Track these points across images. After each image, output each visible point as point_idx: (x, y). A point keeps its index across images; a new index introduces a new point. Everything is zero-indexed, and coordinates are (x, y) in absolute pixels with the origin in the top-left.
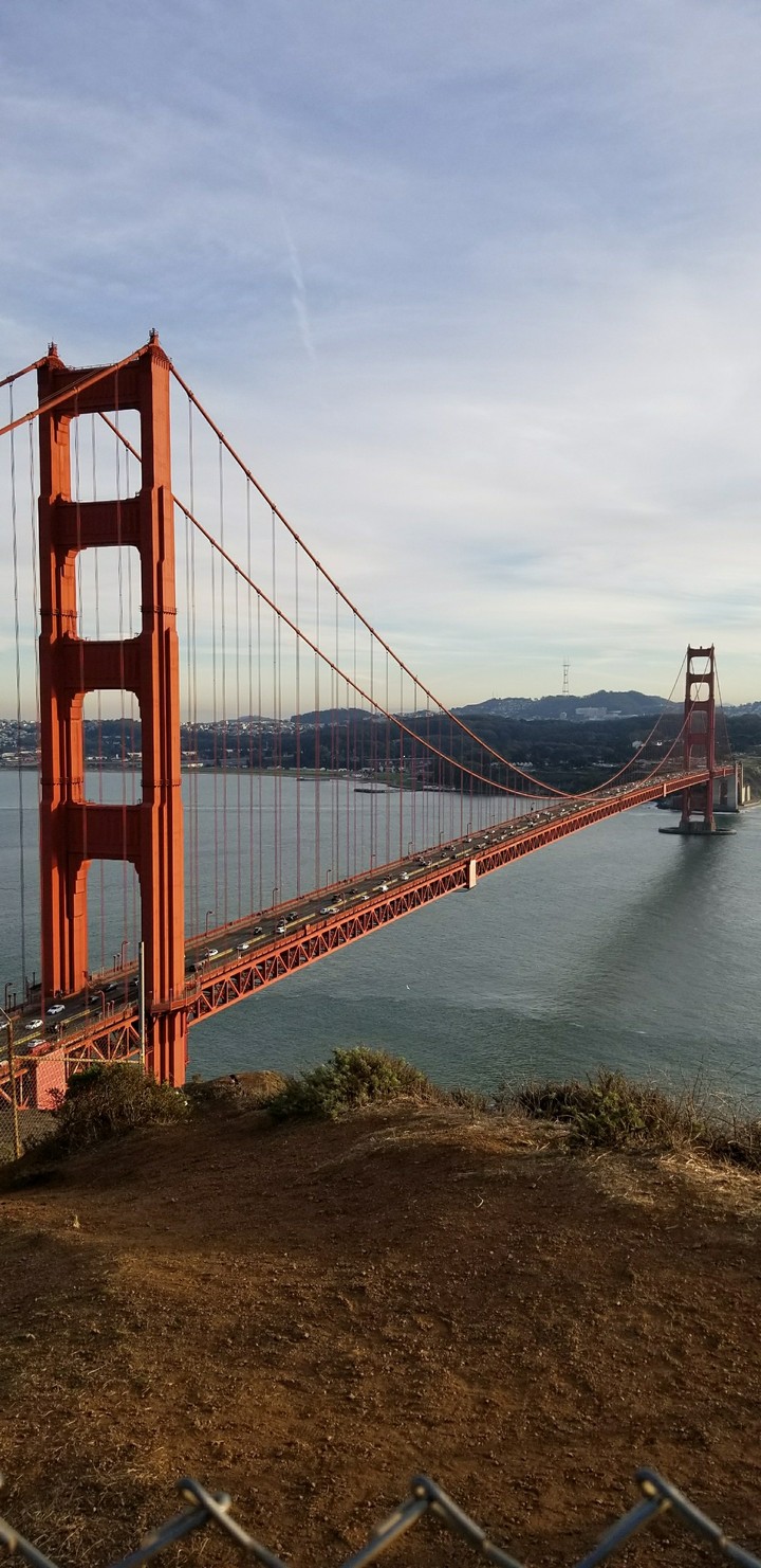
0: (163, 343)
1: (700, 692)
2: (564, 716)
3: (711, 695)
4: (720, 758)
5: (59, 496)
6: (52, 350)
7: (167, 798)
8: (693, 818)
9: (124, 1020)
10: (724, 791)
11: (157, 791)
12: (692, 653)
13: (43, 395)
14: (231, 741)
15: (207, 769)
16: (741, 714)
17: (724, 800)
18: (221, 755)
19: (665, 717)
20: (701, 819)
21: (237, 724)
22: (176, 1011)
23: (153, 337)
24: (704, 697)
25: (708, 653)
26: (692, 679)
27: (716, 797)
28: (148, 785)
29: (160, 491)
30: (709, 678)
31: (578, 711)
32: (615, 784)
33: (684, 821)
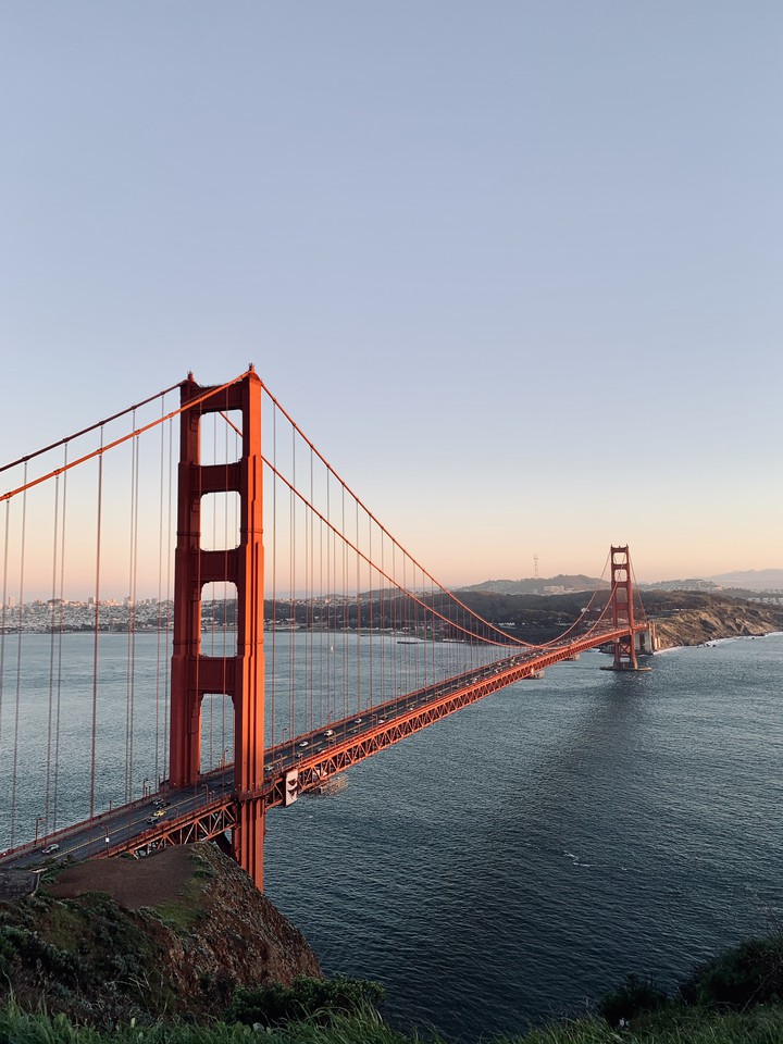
0: (257, 371)
1: (621, 576)
2: (536, 592)
3: (628, 578)
4: (638, 618)
5: (191, 462)
6: (190, 376)
7: (254, 652)
8: (622, 660)
9: (221, 806)
10: (642, 640)
11: (247, 648)
12: (614, 550)
13: (183, 401)
14: (317, 611)
15: (302, 629)
16: (651, 590)
17: (642, 648)
18: (311, 620)
19: (599, 592)
20: (627, 660)
21: (321, 600)
22: (257, 799)
23: (251, 367)
24: (624, 579)
25: (625, 550)
26: (615, 567)
27: (636, 645)
28: (241, 643)
29: (254, 457)
30: (626, 567)
31: (546, 588)
32: (565, 638)
33: (617, 663)
